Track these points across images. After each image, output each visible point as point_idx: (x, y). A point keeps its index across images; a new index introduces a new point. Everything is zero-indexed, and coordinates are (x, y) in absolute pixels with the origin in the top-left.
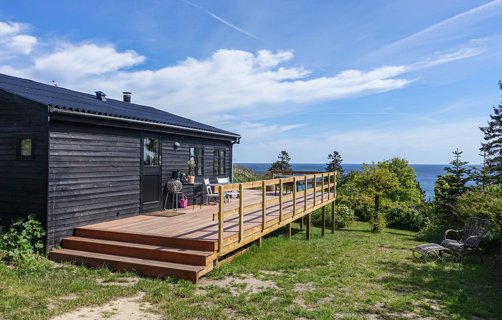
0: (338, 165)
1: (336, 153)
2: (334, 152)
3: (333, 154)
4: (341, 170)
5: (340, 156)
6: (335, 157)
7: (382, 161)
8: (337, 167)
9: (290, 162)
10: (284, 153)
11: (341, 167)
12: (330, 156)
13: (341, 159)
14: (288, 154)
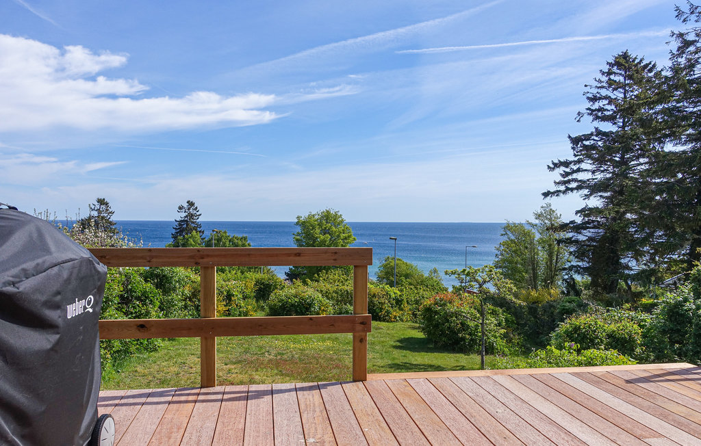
0: (193, 223)
1: (191, 204)
2: (188, 202)
3: (185, 205)
4: (199, 229)
5: (196, 208)
6: (189, 209)
7: (304, 215)
8: (193, 225)
9: (113, 218)
10: (101, 202)
11: (199, 225)
12: (180, 208)
13: (198, 213)
14: (110, 205)
